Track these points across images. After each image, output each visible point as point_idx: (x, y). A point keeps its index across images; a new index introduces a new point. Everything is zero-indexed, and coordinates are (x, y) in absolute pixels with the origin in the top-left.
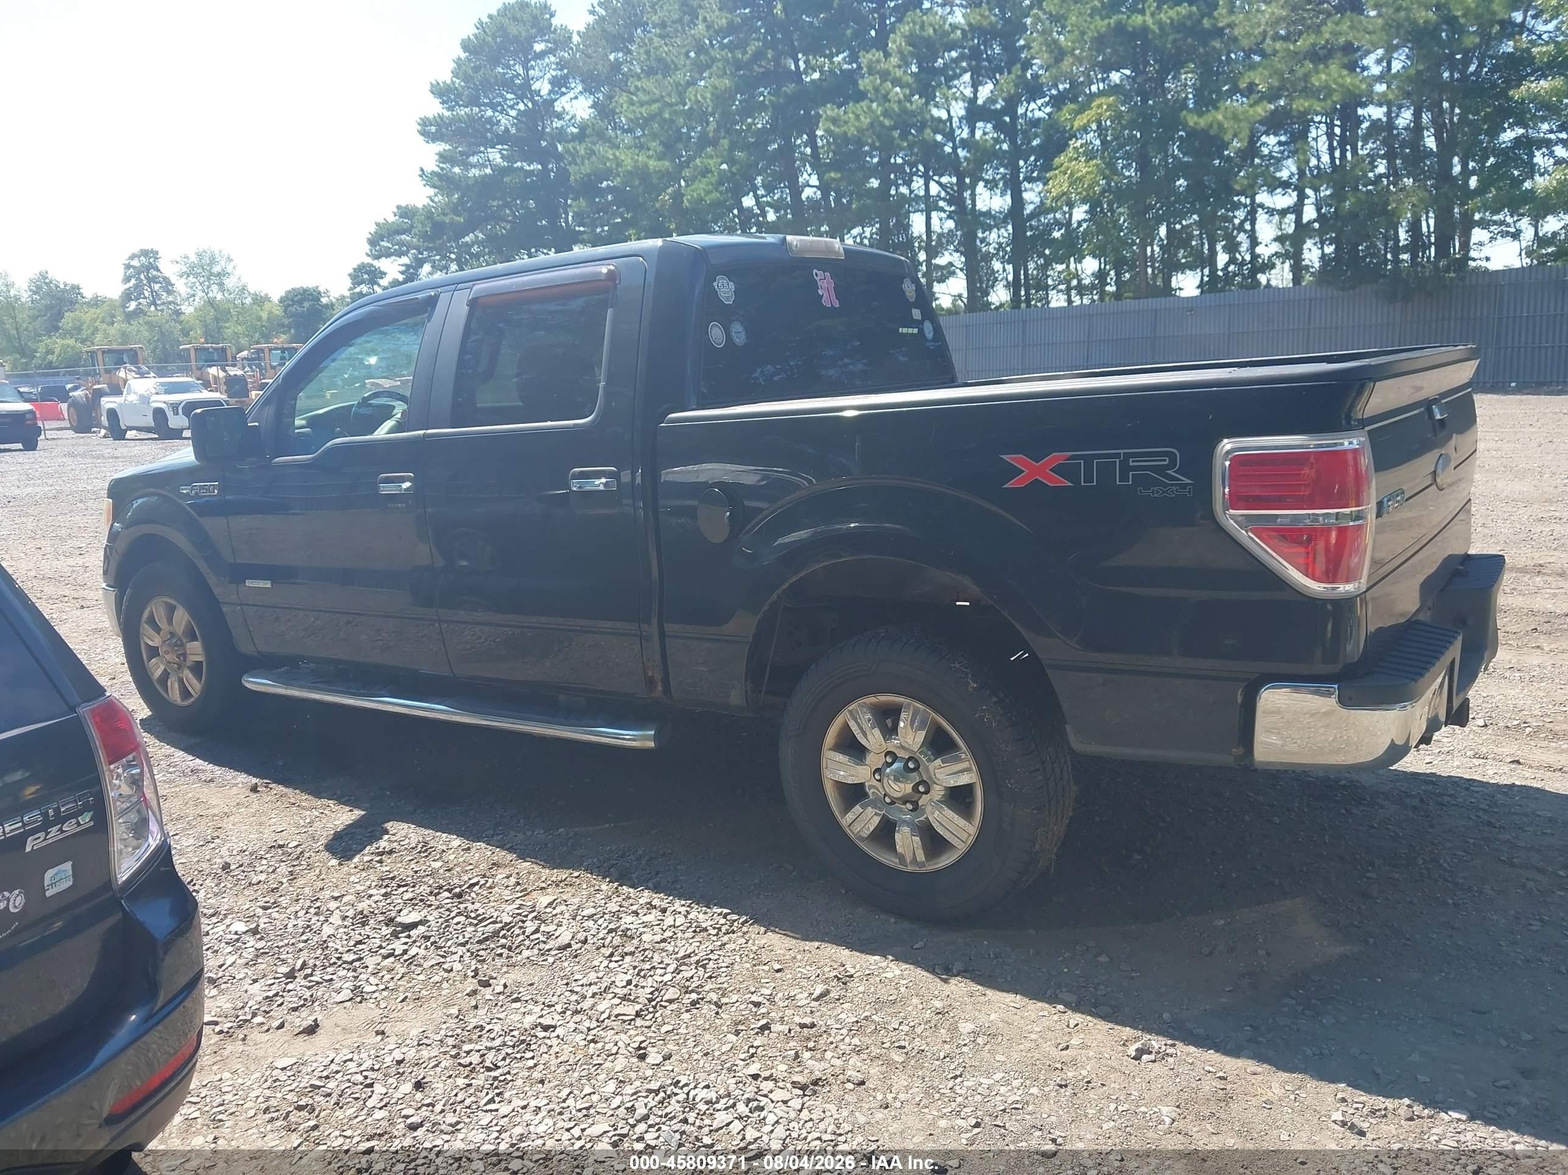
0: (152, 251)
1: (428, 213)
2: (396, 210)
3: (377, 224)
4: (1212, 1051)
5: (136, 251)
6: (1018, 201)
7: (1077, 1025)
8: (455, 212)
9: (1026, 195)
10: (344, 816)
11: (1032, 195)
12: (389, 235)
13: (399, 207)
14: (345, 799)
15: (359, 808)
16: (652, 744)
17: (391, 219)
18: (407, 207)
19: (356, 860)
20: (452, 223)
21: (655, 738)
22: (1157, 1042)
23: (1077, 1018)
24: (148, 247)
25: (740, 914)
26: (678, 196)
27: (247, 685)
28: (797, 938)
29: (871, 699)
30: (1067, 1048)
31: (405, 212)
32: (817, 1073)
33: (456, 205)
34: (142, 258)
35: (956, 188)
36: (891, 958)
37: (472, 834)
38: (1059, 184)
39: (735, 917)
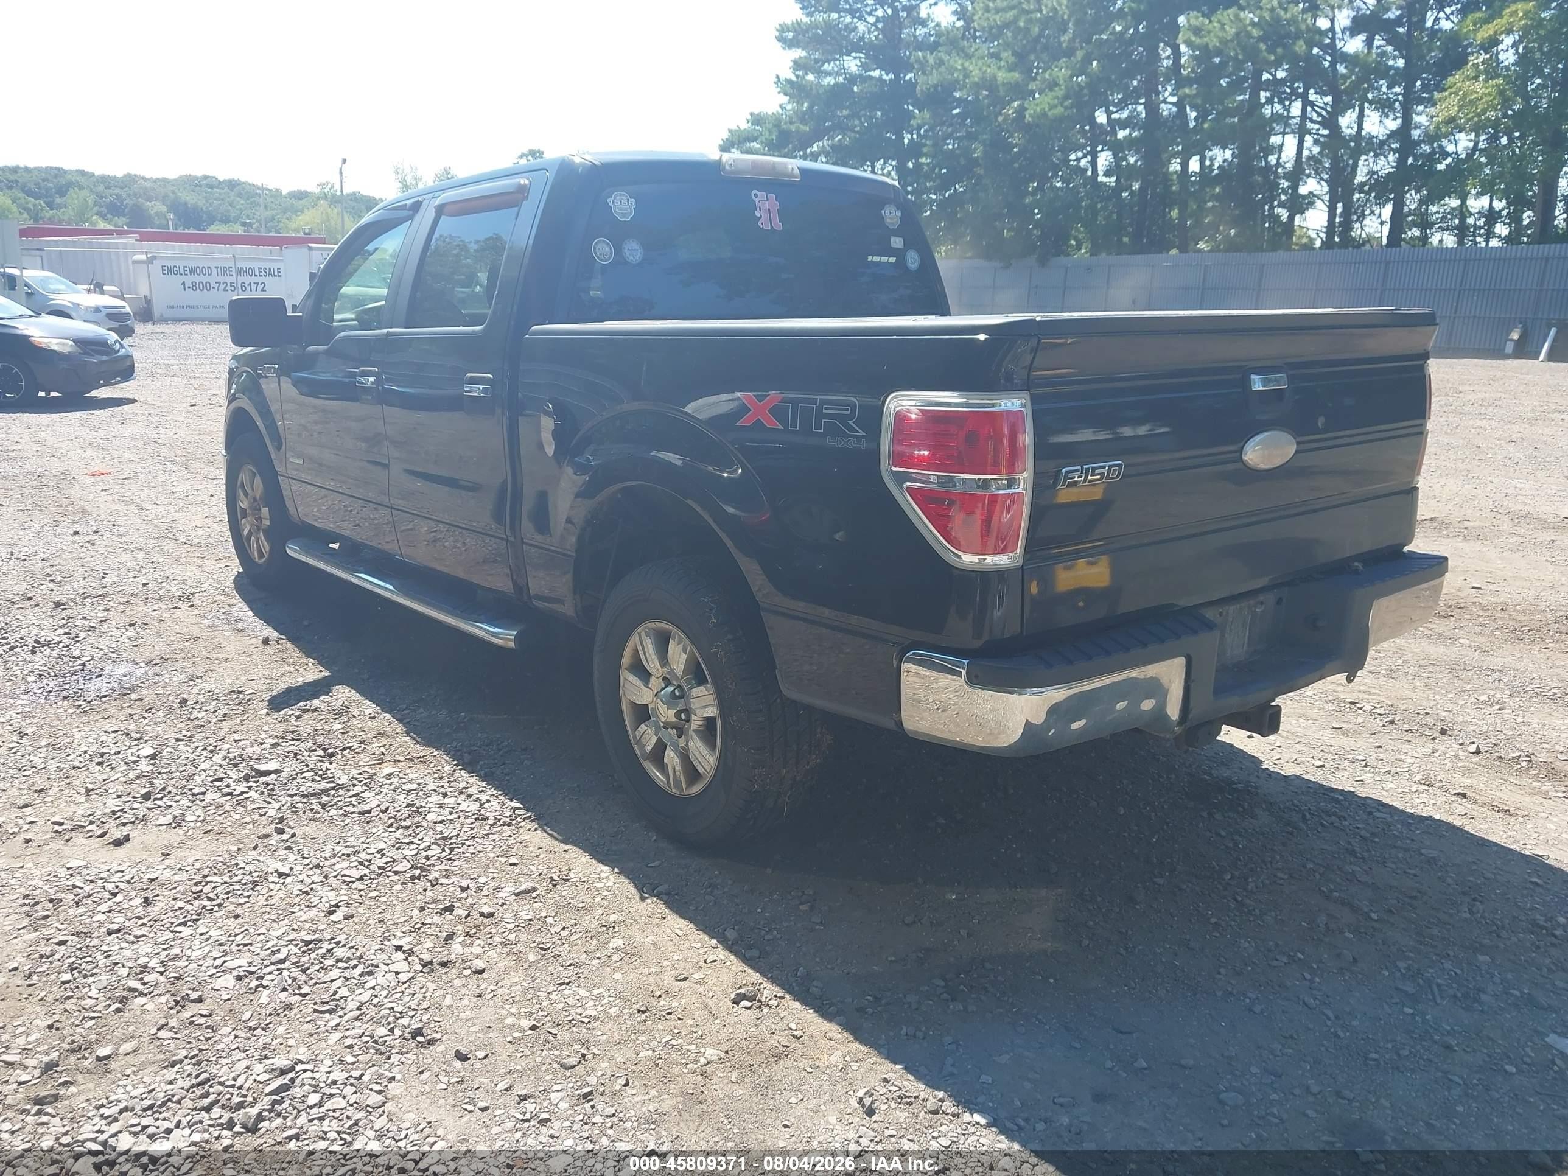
0: (539, 151)
1: (777, 121)
2: (749, 117)
3: (730, 131)
4: (811, 1011)
5: (525, 151)
6: (1407, 124)
7: (714, 961)
8: (803, 121)
9: (1416, 119)
10: (312, 672)
11: (1421, 119)
12: (739, 142)
13: (752, 114)
14: (321, 662)
15: (328, 669)
16: (512, 645)
17: (744, 126)
18: (759, 115)
19: (282, 712)
20: (797, 131)
21: (517, 639)
22: (769, 991)
23: (722, 954)
24: (535, 147)
25: (528, 810)
26: (1021, 111)
27: (288, 550)
28: (556, 839)
29: (652, 625)
30: (685, 979)
31: (757, 119)
32: (453, 956)
33: (804, 113)
34: (530, 158)
35: (1329, 109)
36: (616, 870)
37: (386, 706)
38: (1448, 106)
39: (522, 812)
